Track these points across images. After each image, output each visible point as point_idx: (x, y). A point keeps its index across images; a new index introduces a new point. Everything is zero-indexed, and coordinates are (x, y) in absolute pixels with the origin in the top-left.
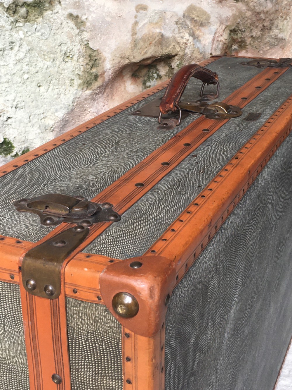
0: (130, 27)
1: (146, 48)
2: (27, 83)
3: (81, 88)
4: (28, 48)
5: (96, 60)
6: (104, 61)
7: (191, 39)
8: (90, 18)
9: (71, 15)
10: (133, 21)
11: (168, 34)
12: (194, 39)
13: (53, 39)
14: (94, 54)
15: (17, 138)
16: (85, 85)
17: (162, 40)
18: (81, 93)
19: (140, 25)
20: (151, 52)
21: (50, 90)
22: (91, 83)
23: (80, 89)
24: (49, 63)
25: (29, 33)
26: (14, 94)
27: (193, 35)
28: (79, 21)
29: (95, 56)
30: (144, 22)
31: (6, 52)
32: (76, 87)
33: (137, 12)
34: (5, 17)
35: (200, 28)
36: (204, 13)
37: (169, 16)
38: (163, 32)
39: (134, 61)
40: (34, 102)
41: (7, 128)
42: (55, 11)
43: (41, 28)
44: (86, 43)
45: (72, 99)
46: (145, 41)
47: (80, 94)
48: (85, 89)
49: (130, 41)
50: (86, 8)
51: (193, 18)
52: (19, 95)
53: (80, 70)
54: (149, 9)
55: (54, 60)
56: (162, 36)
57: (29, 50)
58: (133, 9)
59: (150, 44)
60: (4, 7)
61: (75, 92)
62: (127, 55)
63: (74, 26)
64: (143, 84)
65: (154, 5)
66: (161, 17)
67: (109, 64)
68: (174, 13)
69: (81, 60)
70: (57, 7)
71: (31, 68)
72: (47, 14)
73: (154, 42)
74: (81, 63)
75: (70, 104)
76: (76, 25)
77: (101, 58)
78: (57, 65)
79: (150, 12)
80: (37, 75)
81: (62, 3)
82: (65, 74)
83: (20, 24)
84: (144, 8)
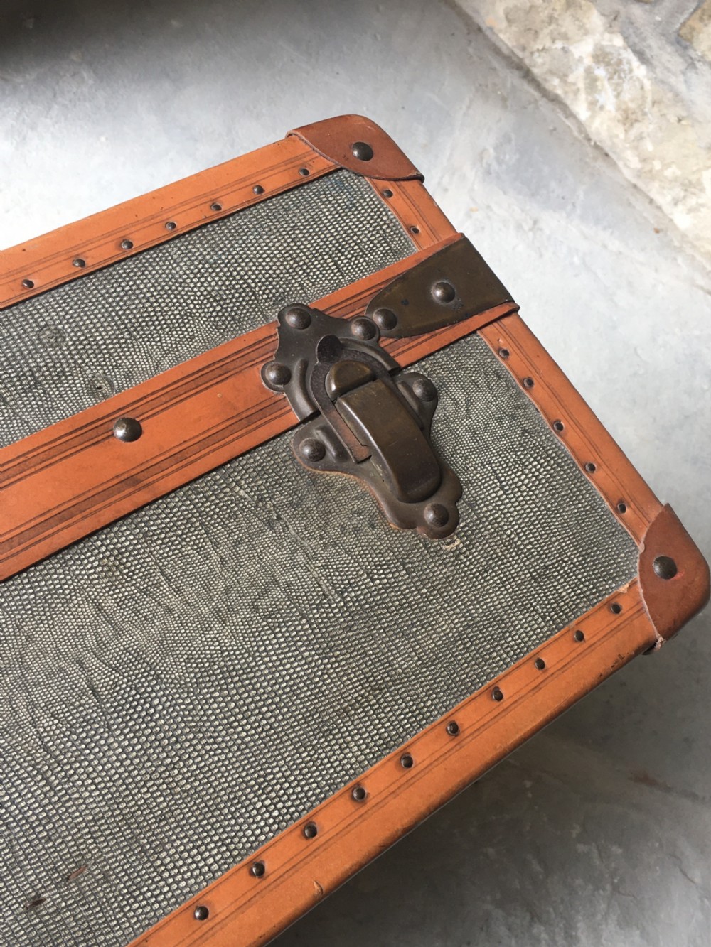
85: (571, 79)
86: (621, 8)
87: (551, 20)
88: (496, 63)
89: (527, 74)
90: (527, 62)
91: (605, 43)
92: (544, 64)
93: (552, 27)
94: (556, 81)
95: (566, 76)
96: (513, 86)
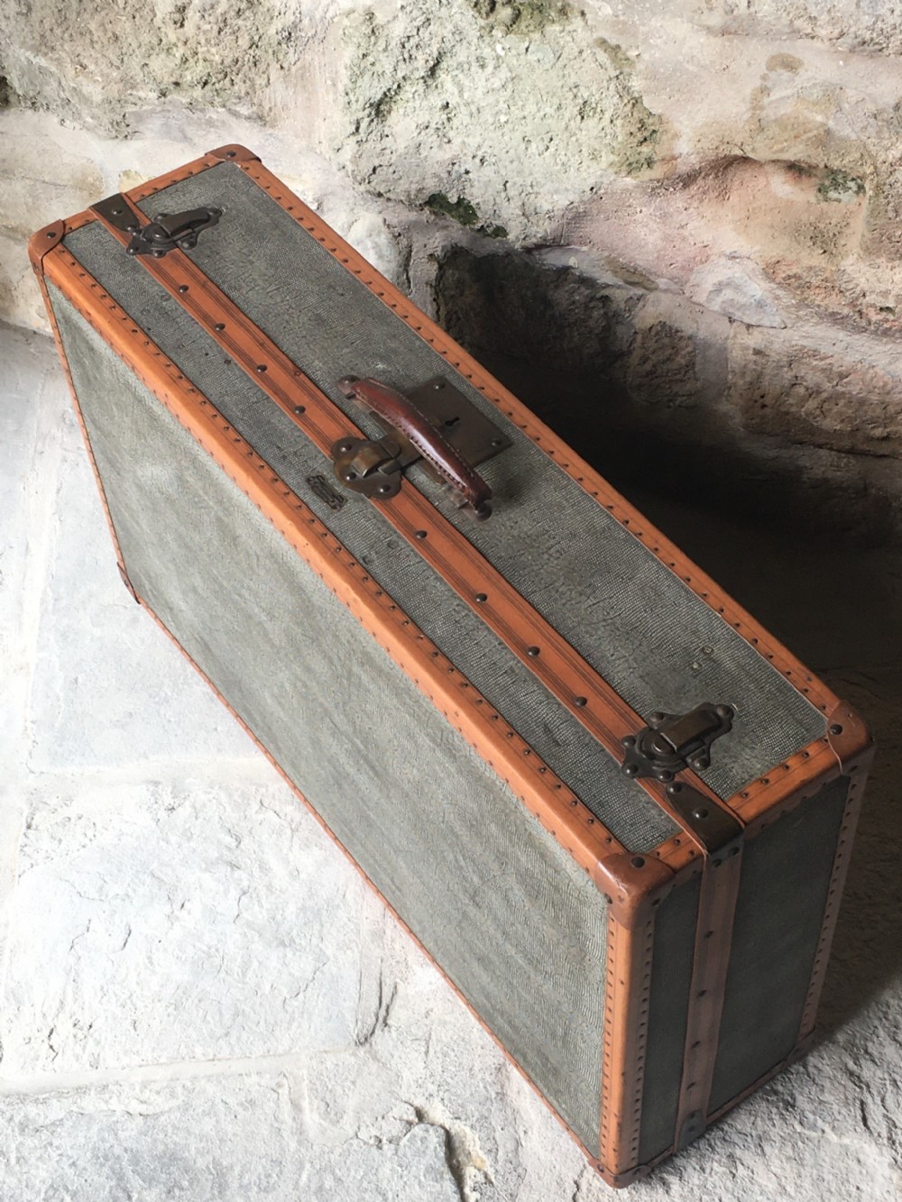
0: (748, 91)
1: (786, 141)
2: (505, 130)
3: (616, 169)
4: (509, 75)
6: (673, 138)
8: (646, 56)
9: (603, 42)
10: (758, 83)
11: (845, 131)
13: (561, 74)
14: (651, 121)
15: (481, 205)
16: (624, 168)
17: (825, 138)
18: (613, 177)
19: (775, 95)
20: (794, 153)
21: (547, 154)
22: (638, 169)
23: (611, 171)
24: (549, 110)
25: (514, 52)
26: (478, 139)
28: (620, 55)
29: (653, 124)
30: (784, 93)
31: (473, 69)
32: (604, 165)
33: (771, 68)
34: (470, 16)
38: (831, 124)
39: (751, 155)
40: (515, 163)
41: (468, 185)
42: (571, 28)
43: (538, 50)
44: (636, 95)
45: (591, 182)
46: (786, 128)
48: (624, 174)
49: (746, 117)
50: (641, 37)
52: (488, 143)
54: (801, 71)
55: (559, 108)
56: (828, 132)
57: (512, 80)
58: (762, 61)
59: (796, 137)
61: (599, 173)
62: (738, 140)
63: (608, 63)
64: (820, 190)
65: (820, 66)
66: (831, 96)
67: (687, 146)
68: (869, 95)
69: (618, 122)
70: (577, 22)
71: (512, 108)
72: (553, 29)
73: (804, 137)
74: (619, 130)
75: (588, 189)
76: (613, 61)
77: (666, 131)
78: (567, 119)
79: (803, 77)
80: (523, 122)
81: (588, 16)
82: (582, 136)
83: (498, 33)
84: (790, 65)
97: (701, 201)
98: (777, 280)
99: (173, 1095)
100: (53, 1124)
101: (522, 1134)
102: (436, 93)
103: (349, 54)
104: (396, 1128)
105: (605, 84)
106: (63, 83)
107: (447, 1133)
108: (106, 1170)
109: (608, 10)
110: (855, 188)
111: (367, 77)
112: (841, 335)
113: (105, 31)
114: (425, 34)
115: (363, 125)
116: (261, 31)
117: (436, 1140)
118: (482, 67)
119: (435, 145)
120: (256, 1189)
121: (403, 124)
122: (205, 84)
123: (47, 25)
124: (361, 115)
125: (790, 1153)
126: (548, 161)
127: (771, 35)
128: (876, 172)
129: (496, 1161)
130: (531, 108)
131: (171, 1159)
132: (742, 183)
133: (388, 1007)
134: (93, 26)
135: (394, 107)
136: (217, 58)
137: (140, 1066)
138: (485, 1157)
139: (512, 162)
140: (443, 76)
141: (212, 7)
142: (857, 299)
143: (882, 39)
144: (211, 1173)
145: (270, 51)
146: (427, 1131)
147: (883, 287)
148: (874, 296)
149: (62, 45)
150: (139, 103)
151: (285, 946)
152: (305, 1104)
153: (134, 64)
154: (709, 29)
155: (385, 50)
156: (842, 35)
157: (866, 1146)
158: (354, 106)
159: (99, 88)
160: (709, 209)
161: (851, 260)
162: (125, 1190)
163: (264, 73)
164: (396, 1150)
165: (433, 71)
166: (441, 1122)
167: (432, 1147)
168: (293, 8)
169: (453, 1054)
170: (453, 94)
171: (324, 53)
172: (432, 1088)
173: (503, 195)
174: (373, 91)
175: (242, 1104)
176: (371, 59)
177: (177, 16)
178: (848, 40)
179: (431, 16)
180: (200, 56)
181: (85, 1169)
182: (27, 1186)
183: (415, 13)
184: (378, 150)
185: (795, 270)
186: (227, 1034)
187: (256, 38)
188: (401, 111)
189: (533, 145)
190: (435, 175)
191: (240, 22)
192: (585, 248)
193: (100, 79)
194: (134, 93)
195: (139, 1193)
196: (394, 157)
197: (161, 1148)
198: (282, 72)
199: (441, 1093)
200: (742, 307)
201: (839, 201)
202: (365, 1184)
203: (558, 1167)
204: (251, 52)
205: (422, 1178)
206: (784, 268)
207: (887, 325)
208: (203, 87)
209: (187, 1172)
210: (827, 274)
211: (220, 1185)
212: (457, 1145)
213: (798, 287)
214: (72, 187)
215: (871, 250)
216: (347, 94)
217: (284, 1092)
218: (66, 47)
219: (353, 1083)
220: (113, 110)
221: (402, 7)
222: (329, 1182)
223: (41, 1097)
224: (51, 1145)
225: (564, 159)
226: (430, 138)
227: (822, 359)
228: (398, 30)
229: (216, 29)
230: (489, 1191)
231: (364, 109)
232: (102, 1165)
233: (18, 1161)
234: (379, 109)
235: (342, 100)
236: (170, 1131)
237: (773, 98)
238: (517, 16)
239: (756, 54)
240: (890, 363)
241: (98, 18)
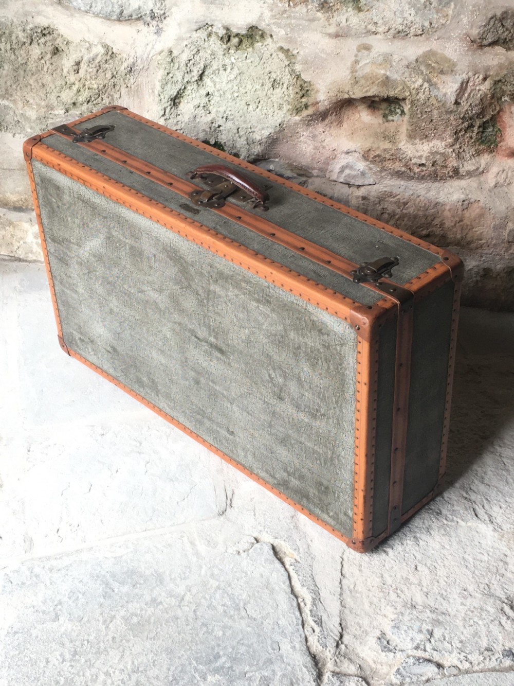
0: (349, 64)
1: (368, 86)
2: (237, 100)
3: (290, 113)
4: (238, 72)
5: (308, 90)
6: (316, 92)
7: (426, 85)
8: (301, 53)
9: (281, 48)
10: (353, 59)
11: (395, 76)
12: (431, 85)
13: (263, 67)
14: (306, 85)
15: (227, 143)
16: (295, 111)
17: (386, 81)
19: (361, 64)
20: (373, 91)
21: (258, 110)
22: (301, 111)
23: (288, 114)
24: (258, 87)
25: (240, 60)
26: (224, 108)
27: (429, 81)
28: (290, 54)
29: (307, 87)
30: (366, 62)
31: (221, 72)
32: (285, 111)
33: (359, 51)
34: (219, 45)
35: (440, 75)
36: (448, 60)
37: (397, 60)
38: (388, 73)
39: (353, 96)
40: (243, 117)
41: (220, 133)
42: (266, 43)
43: (251, 57)
44: (298, 73)
45: (279, 121)
46: (367, 79)
47: (289, 118)
48: (294, 115)
49: (349, 77)
50: (299, 43)
51: (430, 65)
52: (229, 109)
53: (289, 96)
54: (373, 50)
55: (262, 85)
56: (387, 78)
57: (240, 74)
58: (354, 48)
60: (218, 36)
61: (283, 116)
62: (346, 90)
63: (284, 58)
64: (384, 117)
65: (380, 46)
66: (387, 59)
67: (323, 96)
68: (404, 56)
69: (291, 88)
70: (269, 40)
71: (240, 89)
72: (258, 45)
73: (377, 82)
74: (291, 92)
75: (278, 125)
76: (287, 58)
77: (313, 90)
78: (266, 90)
79: (374, 53)
80: (246, 95)
81: (274, 37)
82: (274, 98)
83: (232, 51)
84: (367, 48)
85: (34, 251)
86: (30, 216)
87: (12, 236)
88: (6, 263)
89: (20, 260)
90: (16, 256)
91: (34, 231)
92: (22, 252)
93: (15, 238)
94: (31, 255)
95: (32, 251)
96: (17, 266)
97: (330, 127)
98: (370, 160)
99: (127, 547)
100: (67, 566)
101: (310, 542)
102: (202, 89)
103: (161, 73)
104: (246, 546)
105: (283, 69)
106: (16, 112)
107: (272, 545)
108: (99, 582)
109: (283, 32)
110: (400, 113)
111: (169, 85)
112: (402, 183)
113: (38, 83)
114: (197, 58)
115: (168, 111)
116: (117, 69)
117: (267, 548)
118: (225, 70)
119: (203, 115)
120: (179, 579)
121: (187, 108)
122: (88, 102)
123: (8, 83)
124: (166, 105)
125: (444, 532)
126: (258, 113)
127: (357, 35)
128: (411, 94)
129: (299, 553)
130: (249, 87)
131: (132, 573)
132: (348, 118)
133: (231, 501)
134: (31, 82)
135: (182, 100)
136: (95, 86)
137: (108, 538)
138: (293, 552)
139: (241, 117)
140: (206, 79)
141: (93, 60)
142: (408, 162)
143: (407, 29)
144: (154, 576)
145: (122, 79)
146: (262, 545)
147: (419, 154)
148: (415, 159)
149: (16, 93)
150: (55, 118)
151: (173, 481)
152: (197, 543)
153: (53, 97)
154: (330, 35)
155: (178, 69)
156: (389, 29)
157: (480, 525)
158: (163, 101)
159: (35, 111)
160: (334, 131)
161: (403, 143)
162: (110, 588)
163: (118, 91)
164: (248, 555)
165: (201, 77)
166: (268, 541)
167: (266, 551)
168: (132, 56)
169: (268, 514)
170: (211, 87)
171: (147, 76)
172: (262, 528)
173: (237, 135)
174: (172, 92)
175: (164, 546)
176: (171, 75)
177: (76, 67)
178: (392, 31)
179: (200, 48)
180: (86, 87)
181: (88, 583)
182: (58, 593)
183: (193, 47)
184: (175, 122)
185: (377, 152)
186: (151, 519)
187: (115, 73)
188: (186, 101)
189: (251, 107)
190: (204, 130)
191: (107, 66)
192: (277, 160)
193: (35, 107)
194: (53, 112)
195: (118, 588)
196: (183, 125)
197: (125, 569)
198: (127, 89)
199: (266, 530)
200: (354, 177)
201: (393, 121)
202: (235, 570)
203: (331, 552)
204: (112, 80)
205: (264, 564)
206: (372, 153)
207: (423, 174)
208: (87, 104)
209: (142, 577)
210: (393, 151)
211: (160, 580)
212: (278, 550)
213: (380, 162)
214: (18, 170)
215: (411, 136)
216: (159, 95)
217: (185, 539)
218: (18, 94)
219: (220, 531)
220: (41, 123)
221: (186, 45)
222: (216, 571)
223: (58, 557)
224: (67, 575)
225: (266, 111)
226: (201, 111)
227: (394, 197)
228: (184, 58)
229: (95, 70)
230: (299, 565)
231: (168, 102)
232: (96, 580)
233: (51, 584)
234: (175, 101)
235: (157, 99)
236: (129, 562)
237: (360, 65)
238: (241, 42)
239: (351, 45)
240: (426, 193)
241: (34, 77)
